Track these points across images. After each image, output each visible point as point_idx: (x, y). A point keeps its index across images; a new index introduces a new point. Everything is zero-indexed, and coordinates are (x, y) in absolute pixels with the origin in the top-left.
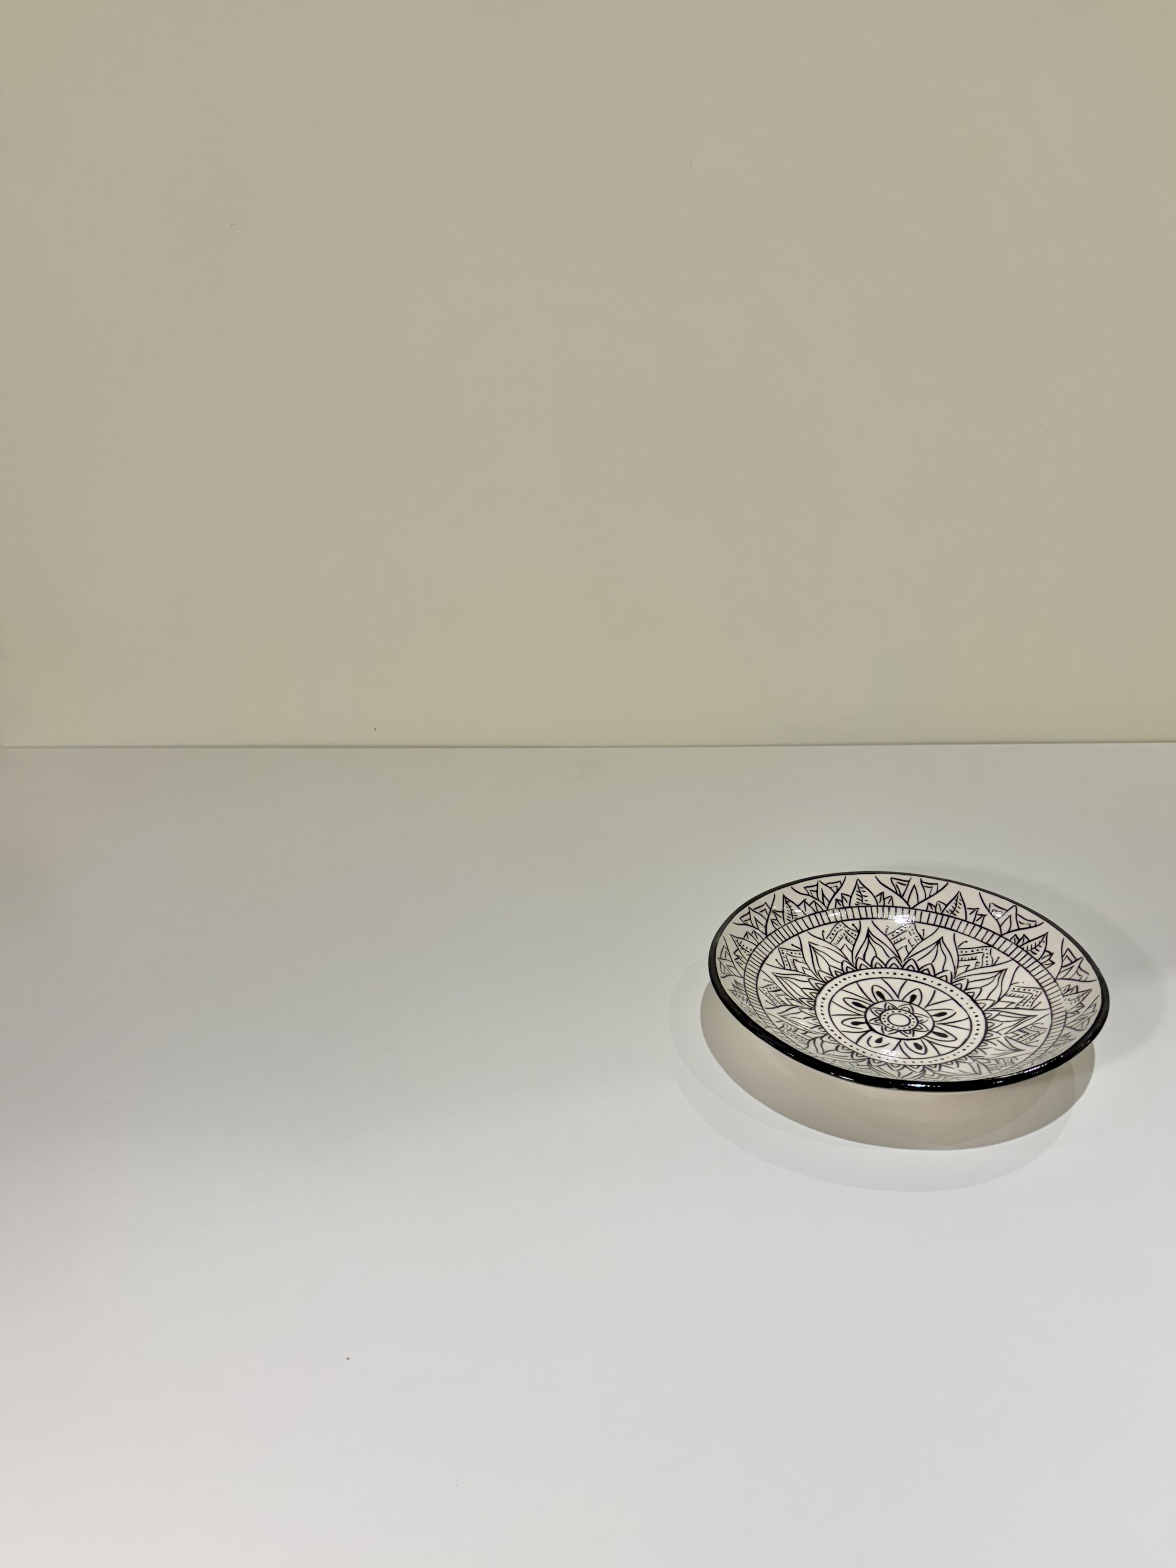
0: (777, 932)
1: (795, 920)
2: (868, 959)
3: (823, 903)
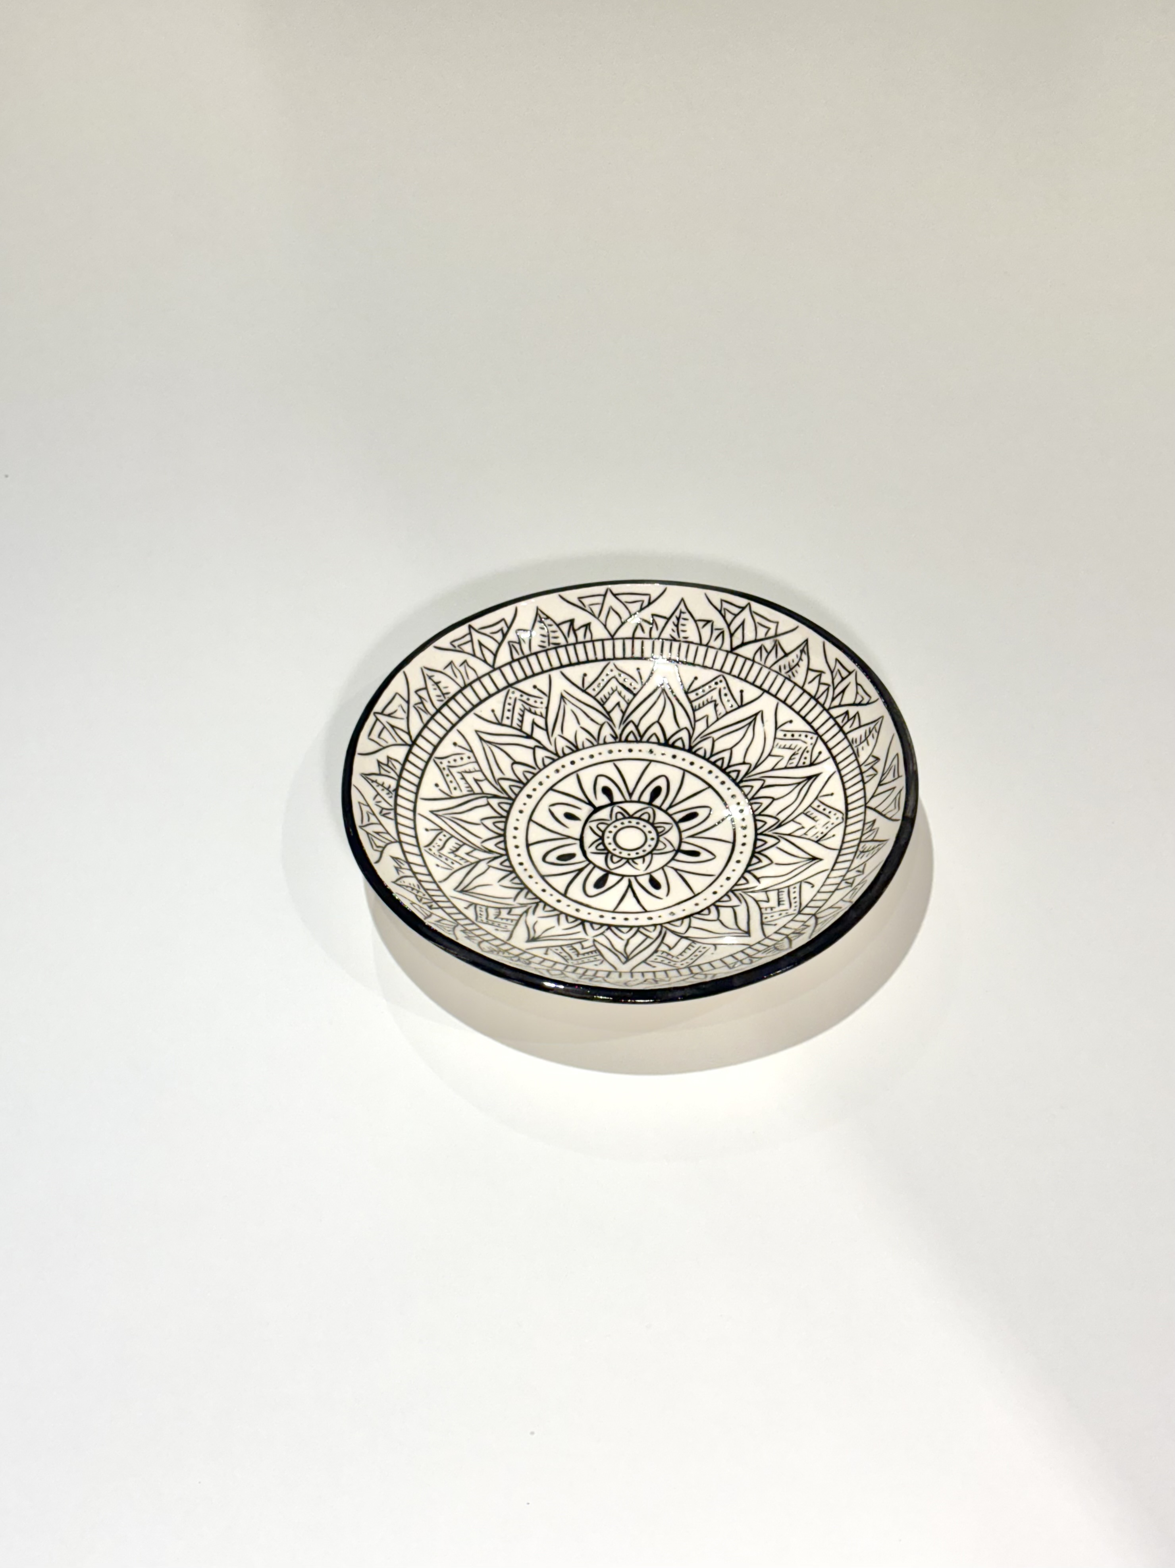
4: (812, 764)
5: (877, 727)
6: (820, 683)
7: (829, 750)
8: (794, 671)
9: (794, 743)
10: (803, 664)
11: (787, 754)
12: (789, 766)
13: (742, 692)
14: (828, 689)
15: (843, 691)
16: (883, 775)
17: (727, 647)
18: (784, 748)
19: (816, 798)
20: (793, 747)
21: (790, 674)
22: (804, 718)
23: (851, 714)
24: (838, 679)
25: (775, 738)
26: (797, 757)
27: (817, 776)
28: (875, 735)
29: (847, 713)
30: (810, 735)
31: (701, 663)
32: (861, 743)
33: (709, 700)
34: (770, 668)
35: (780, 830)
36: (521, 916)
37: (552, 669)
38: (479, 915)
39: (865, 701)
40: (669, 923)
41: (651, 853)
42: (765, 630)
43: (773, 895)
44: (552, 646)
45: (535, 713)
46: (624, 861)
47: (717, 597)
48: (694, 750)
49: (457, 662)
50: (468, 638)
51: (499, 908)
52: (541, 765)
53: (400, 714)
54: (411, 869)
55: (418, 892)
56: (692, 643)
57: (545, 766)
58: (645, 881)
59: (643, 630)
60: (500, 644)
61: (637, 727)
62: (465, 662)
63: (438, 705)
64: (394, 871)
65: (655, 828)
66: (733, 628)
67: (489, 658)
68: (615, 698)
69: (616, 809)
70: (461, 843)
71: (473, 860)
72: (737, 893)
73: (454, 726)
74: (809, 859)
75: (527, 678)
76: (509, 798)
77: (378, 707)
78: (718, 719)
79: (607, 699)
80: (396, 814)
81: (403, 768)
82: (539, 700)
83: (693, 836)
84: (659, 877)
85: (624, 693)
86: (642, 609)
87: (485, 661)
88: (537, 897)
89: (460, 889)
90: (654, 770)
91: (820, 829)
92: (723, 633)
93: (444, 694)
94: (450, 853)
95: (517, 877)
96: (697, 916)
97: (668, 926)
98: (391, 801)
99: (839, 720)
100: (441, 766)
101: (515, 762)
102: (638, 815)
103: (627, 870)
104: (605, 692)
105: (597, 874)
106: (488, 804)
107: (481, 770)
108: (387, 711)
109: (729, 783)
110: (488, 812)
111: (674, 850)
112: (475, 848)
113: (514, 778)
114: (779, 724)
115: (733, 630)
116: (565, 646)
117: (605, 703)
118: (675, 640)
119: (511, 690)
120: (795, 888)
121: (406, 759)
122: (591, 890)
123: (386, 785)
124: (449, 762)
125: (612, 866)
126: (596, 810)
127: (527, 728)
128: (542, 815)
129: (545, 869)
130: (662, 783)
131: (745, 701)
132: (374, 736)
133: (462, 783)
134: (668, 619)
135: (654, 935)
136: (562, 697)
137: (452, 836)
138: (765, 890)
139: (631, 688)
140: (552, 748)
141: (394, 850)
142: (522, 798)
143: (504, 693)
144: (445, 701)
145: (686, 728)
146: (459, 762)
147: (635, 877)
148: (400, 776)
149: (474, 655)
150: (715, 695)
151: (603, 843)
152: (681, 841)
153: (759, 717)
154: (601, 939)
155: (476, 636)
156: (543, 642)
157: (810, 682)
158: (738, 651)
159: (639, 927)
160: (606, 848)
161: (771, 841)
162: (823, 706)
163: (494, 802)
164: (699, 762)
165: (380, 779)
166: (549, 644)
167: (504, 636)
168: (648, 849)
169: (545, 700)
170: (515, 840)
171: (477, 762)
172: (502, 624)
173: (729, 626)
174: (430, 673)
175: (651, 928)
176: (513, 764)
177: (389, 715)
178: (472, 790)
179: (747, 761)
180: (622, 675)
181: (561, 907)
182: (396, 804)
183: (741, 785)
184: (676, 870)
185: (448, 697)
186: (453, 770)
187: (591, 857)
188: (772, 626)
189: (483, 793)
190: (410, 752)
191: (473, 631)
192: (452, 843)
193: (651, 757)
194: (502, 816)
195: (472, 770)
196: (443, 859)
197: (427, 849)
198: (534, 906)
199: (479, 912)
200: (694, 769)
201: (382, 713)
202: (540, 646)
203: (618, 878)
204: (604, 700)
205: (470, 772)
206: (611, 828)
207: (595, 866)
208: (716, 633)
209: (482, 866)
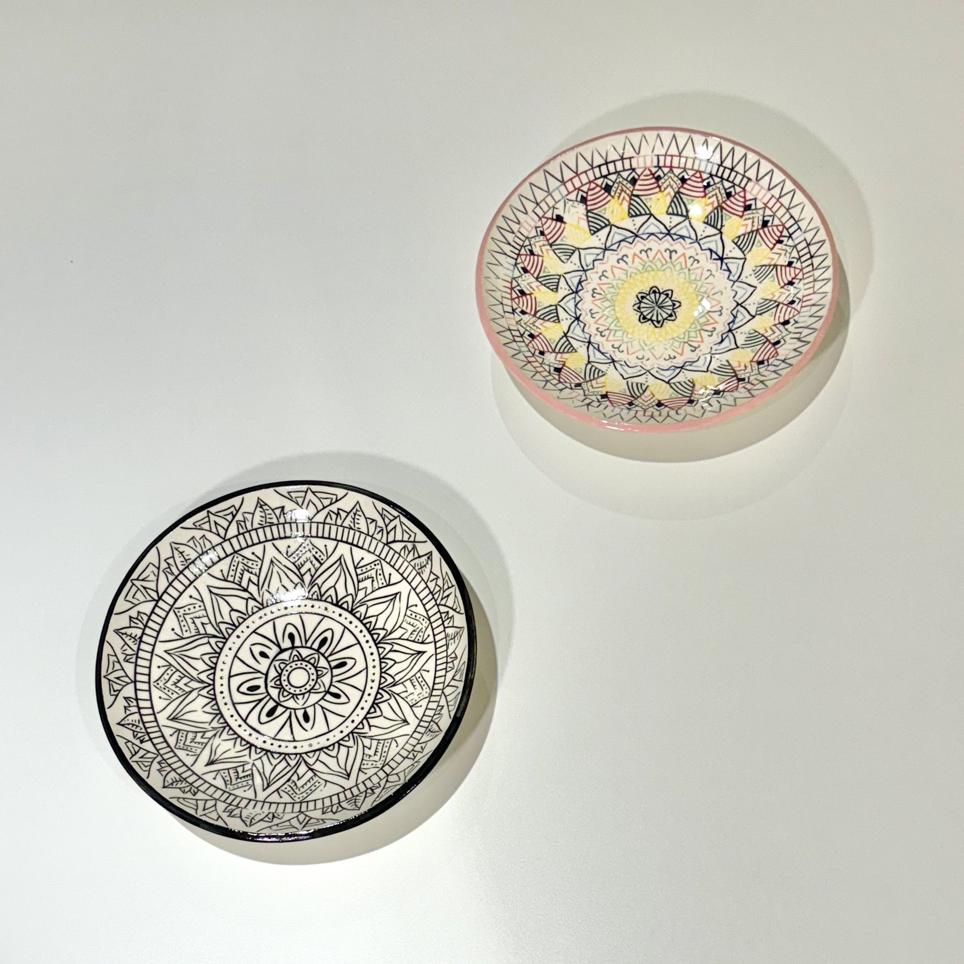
0: (397, 556)
1: (418, 573)
2: (391, 655)
3: (442, 599)
4: (422, 643)
5: (461, 632)
6: (436, 584)
7: (434, 636)
8: (423, 569)
9: (416, 622)
10: (429, 566)
11: (410, 629)
12: (410, 639)
13: (390, 574)
14: (440, 591)
15: (448, 596)
16: (456, 672)
17: (384, 540)
18: (409, 624)
19: (419, 671)
20: (414, 625)
21: (420, 570)
22: (424, 605)
23: (450, 615)
24: (446, 587)
25: (405, 615)
26: (416, 633)
27: (424, 652)
28: (459, 638)
29: (448, 612)
30: (426, 620)
31: (367, 548)
32: (451, 639)
33: (369, 576)
34: (409, 563)
35: (392, 689)
36: (210, 739)
37: (267, 541)
38: (179, 741)
39: (458, 610)
40: (306, 753)
41: (309, 691)
42: (408, 536)
43: (375, 743)
44: (268, 524)
45: (251, 573)
46: (291, 695)
47: (380, 505)
48: (354, 612)
49: (198, 537)
50: (207, 519)
51: (196, 732)
52: (250, 613)
53: (153, 578)
54: (138, 706)
55: (137, 726)
56: (363, 533)
57: (253, 613)
58: (300, 714)
59: (331, 519)
60: (230, 523)
61: (319, 588)
62: (204, 536)
63: (181, 568)
64: (123, 710)
65: (317, 671)
66: (389, 528)
67: (222, 532)
68: (308, 565)
69: (295, 653)
70: (182, 676)
71: (188, 689)
72: (355, 735)
73: (191, 583)
74: (403, 720)
75: (248, 546)
76: (224, 638)
77: (135, 575)
78: (373, 592)
79: (302, 566)
80: (137, 657)
81: (149, 619)
82: (255, 563)
83: (339, 681)
84: (310, 712)
85: (315, 562)
86: (331, 504)
87: (219, 535)
88: (226, 722)
89: (171, 718)
90: (327, 623)
91: (415, 697)
92: (382, 530)
93: (186, 560)
94: (172, 685)
95: (217, 704)
96: (325, 750)
97: (304, 756)
98: (135, 648)
99: (443, 615)
100: (178, 614)
101: (233, 610)
102: (307, 659)
103: (291, 704)
104: (301, 560)
105: (271, 704)
106: (209, 642)
107: (208, 616)
108: (141, 578)
109: (371, 643)
110: (207, 649)
111: (325, 691)
112: (192, 679)
113: (231, 622)
114: (409, 605)
115: (389, 530)
116: (277, 525)
117: (300, 568)
118: (352, 529)
119: (236, 555)
120: (388, 743)
121: (153, 612)
122: (264, 718)
123: (133, 635)
124: (185, 611)
125: (282, 699)
126: (282, 651)
127: (244, 584)
128: (244, 654)
129: (238, 697)
130: (328, 634)
131: (391, 583)
132: (129, 598)
133: (192, 626)
134: (348, 513)
135: (293, 763)
136: (272, 562)
137: (178, 670)
138: (371, 738)
139: (320, 559)
140: (260, 600)
141: (129, 691)
142: (233, 638)
143: (230, 558)
144: (187, 565)
145: (351, 594)
146: (193, 610)
147: (295, 709)
148: (146, 626)
149: (211, 531)
150: (373, 573)
151: (280, 680)
152: (331, 685)
153: (398, 596)
154: (258, 763)
155: (212, 518)
156: (262, 521)
157: (431, 581)
158: (391, 545)
159: (286, 754)
160: (281, 684)
161: (386, 696)
162: (436, 601)
163: (213, 641)
164: (356, 622)
165: (129, 631)
166: (266, 523)
167: (234, 517)
168: (308, 687)
169: (260, 563)
170: (222, 673)
171: (205, 609)
172: (233, 509)
173: (386, 526)
174: (177, 546)
175: (293, 757)
176: (231, 611)
177: (143, 580)
178: (199, 632)
179: (385, 628)
180: (315, 549)
181: (240, 731)
182: (139, 649)
183: (379, 645)
184: (322, 708)
185: (189, 562)
186: (187, 617)
187: (270, 690)
188: (413, 535)
189: (206, 634)
190: (156, 606)
191: (210, 515)
192: (176, 676)
193: (325, 613)
194: (216, 653)
195: (201, 616)
196: (166, 691)
197: (155, 684)
198: (222, 729)
199: (180, 738)
200: (351, 627)
201: (137, 579)
202: (259, 524)
203: (284, 709)
204: (300, 566)
205: (199, 618)
206: (288, 668)
207: (271, 698)
208: (378, 529)
209: (195, 694)
